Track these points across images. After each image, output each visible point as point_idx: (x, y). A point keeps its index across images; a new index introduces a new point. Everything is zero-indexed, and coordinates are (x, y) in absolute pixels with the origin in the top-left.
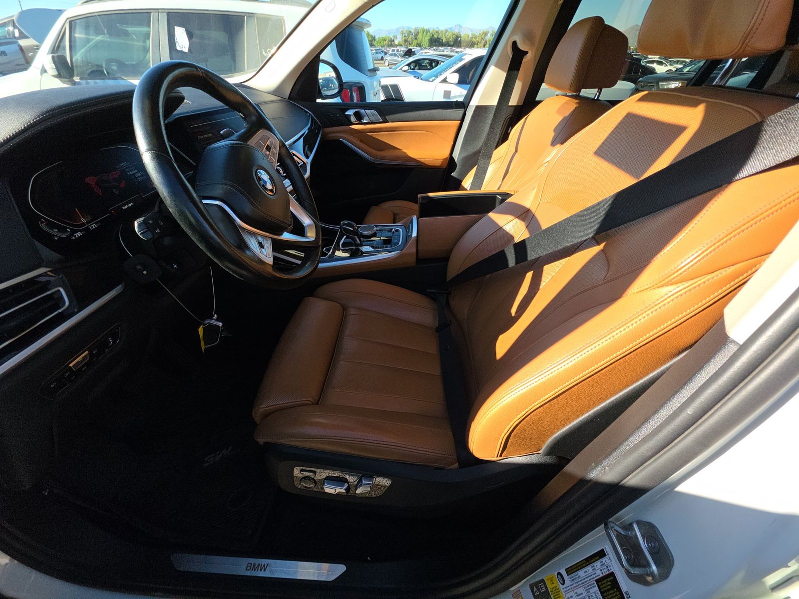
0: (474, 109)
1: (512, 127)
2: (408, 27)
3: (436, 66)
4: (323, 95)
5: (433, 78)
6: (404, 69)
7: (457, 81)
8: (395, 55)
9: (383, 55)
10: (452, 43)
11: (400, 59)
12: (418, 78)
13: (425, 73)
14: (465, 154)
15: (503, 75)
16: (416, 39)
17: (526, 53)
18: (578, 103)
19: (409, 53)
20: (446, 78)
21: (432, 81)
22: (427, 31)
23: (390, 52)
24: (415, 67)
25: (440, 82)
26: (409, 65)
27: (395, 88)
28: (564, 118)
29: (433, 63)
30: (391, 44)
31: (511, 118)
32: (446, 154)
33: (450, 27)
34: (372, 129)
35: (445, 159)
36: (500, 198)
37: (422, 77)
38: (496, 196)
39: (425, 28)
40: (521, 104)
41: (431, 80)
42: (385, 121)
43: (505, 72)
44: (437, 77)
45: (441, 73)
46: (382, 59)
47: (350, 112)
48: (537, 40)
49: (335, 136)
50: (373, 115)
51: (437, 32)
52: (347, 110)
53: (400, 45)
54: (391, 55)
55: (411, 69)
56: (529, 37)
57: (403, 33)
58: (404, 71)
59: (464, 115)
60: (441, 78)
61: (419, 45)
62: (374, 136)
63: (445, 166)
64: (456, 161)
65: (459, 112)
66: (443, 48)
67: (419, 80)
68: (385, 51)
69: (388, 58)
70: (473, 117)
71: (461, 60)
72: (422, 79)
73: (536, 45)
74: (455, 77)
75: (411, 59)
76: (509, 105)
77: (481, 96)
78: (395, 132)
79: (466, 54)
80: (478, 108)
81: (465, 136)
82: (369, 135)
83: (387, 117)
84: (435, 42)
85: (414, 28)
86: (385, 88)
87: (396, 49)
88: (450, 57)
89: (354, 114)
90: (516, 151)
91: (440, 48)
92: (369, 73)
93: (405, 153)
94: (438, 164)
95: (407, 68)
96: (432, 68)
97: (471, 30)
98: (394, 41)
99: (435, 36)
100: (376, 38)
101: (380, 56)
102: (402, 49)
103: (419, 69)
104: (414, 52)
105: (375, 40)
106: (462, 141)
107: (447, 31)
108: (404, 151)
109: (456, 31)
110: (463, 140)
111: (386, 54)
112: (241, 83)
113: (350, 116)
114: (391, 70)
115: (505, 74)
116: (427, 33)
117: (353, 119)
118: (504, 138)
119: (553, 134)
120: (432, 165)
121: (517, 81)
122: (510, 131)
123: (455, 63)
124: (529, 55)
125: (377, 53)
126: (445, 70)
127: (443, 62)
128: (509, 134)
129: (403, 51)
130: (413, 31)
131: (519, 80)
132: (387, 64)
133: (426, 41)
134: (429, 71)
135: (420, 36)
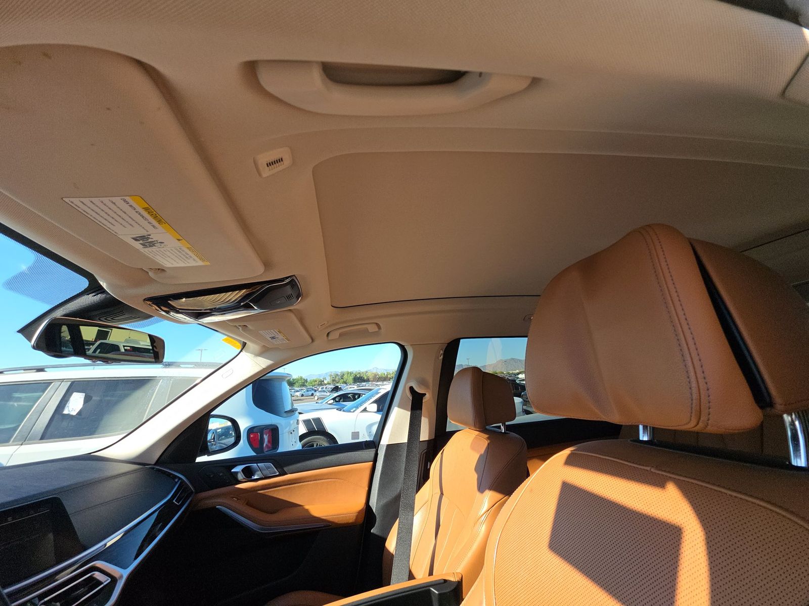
0: (385, 448)
1: (432, 462)
2: (335, 372)
3: (359, 397)
4: (210, 450)
5: (354, 409)
6: (329, 403)
7: (376, 410)
8: (324, 391)
9: (313, 392)
10: (372, 380)
11: (328, 394)
12: (340, 410)
13: (349, 404)
14: (384, 501)
15: (408, 414)
16: (342, 379)
17: (425, 394)
18: (488, 438)
19: (336, 389)
20: (366, 408)
21: (354, 412)
22: (351, 373)
23: (320, 390)
24: (340, 400)
25: (361, 412)
26: (334, 399)
27: (318, 421)
28: (481, 456)
29: (355, 396)
30: (321, 383)
31: (426, 452)
32: (360, 504)
33: (369, 369)
34: (266, 485)
35: (360, 512)
36: (437, 592)
37: (344, 409)
38: (430, 590)
39: (349, 371)
40: (434, 438)
41: (352, 411)
42: (284, 474)
43: (409, 411)
44: (357, 407)
45: (361, 404)
46: (312, 395)
47: (238, 469)
48: (431, 385)
49: (210, 503)
50: (268, 468)
51: (359, 373)
52: (234, 466)
53: (329, 384)
54: (320, 391)
55: (336, 402)
56: (422, 383)
57: (331, 376)
58: (329, 404)
59: (376, 455)
60: (362, 408)
61: (345, 383)
62: (267, 494)
63: (361, 520)
64: (374, 511)
65: (370, 453)
66: (365, 383)
67: (341, 412)
68: (316, 389)
69: (317, 394)
70: (386, 456)
71: (377, 393)
72: (344, 411)
73: (431, 388)
74: (374, 407)
75: (336, 395)
76: (421, 440)
77: (391, 435)
78: (296, 485)
79: (381, 389)
80: (389, 447)
81: (380, 478)
82: (260, 493)
83: (285, 469)
84: (358, 379)
85: (340, 371)
86: (307, 422)
87: (325, 387)
88: (370, 390)
89: (242, 470)
90: (442, 494)
91: (363, 383)
92: (285, 415)
93: (307, 511)
94: (351, 521)
95: (332, 401)
96: (355, 399)
97: (386, 370)
98: (323, 381)
99: (358, 376)
100: (308, 380)
101: (310, 393)
102: (330, 387)
103: (344, 401)
104: (341, 388)
105: (307, 382)
106: (378, 485)
107: (367, 372)
108: (307, 507)
109: (374, 371)
110: (380, 484)
111: (315, 391)
112: (90, 453)
113: (236, 473)
114: (317, 404)
115: (409, 413)
116: (351, 374)
117: (240, 477)
118: (424, 477)
119: (475, 476)
120: (343, 522)
121: (423, 418)
122: (430, 466)
123: (372, 396)
124: (427, 395)
125: (308, 391)
126: (364, 402)
127: (365, 394)
128: (429, 470)
129: (331, 388)
130: (339, 374)
131: (424, 417)
132: (316, 398)
133: (351, 379)
134: (353, 402)
135: (345, 377)
